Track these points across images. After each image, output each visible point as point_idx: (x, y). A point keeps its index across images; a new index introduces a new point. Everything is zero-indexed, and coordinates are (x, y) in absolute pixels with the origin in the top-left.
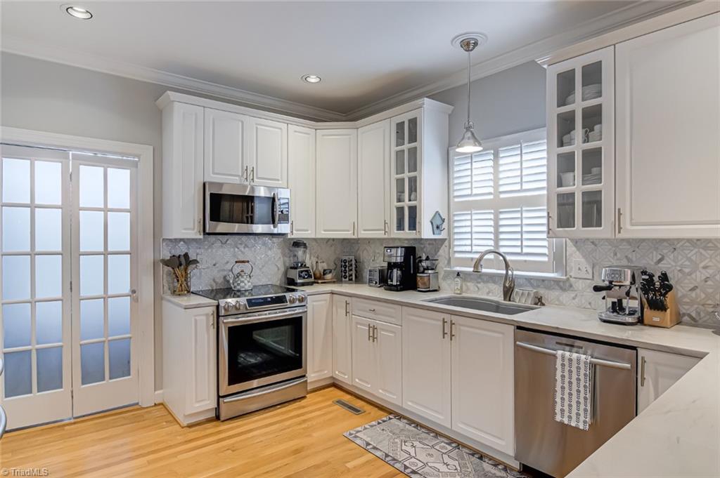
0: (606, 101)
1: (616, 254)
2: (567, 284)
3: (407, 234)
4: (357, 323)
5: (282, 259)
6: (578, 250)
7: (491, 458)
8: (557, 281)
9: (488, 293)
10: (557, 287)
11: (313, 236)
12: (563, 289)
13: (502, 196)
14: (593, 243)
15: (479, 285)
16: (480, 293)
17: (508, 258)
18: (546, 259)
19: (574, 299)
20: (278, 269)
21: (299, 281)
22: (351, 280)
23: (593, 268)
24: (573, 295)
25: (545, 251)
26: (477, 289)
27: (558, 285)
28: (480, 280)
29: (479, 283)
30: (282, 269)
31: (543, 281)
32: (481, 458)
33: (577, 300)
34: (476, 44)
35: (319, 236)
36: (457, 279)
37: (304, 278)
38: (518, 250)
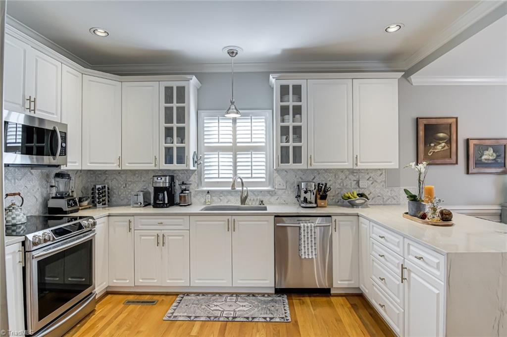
0: (303, 104)
1: (296, 176)
2: (274, 193)
3: (175, 166)
4: (141, 236)
5: (40, 190)
6: (279, 175)
7: (259, 294)
8: (268, 192)
9: (227, 202)
10: (268, 195)
11: (80, 168)
12: (272, 195)
13: (238, 145)
14: (286, 171)
15: (221, 198)
16: (222, 203)
17: (244, 180)
18: (264, 180)
19: (277, 199)
20: (37, 200)
21: (67, 209)
22: (105, 204)
23: (286, 183)
24: (277, 198)
25: (264, 176)
26: (219, 200)
27: (269, 193)
28: (221, 195)
29: (222, 196)
30: (40, 200)
31: (261, 192)
32: (253, 296)
33: (278, 200)
34: (237, 53)
35: (84, 168)
36: (207, 196)
37: (72, 206)
38: (250, 176)
